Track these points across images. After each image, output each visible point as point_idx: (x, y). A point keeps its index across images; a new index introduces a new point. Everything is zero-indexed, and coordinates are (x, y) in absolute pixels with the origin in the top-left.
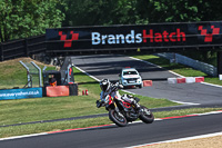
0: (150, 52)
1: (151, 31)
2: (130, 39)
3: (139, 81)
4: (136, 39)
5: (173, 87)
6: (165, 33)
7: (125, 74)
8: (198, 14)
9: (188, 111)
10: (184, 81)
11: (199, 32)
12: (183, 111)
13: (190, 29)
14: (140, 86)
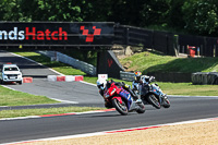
0: (32, 49)
1: (34, 29)
2: (13, 35)
3: (20, 78)
4: (18, 36)
5: (53, 85)
6: (47, 31)
7: (6, 69)
8: (81, 15)
9: (66, 109)
10: (63, 79)
11: (81, 32)
12: (61, 109)
13: (72, 28)
14: (20, 82)
